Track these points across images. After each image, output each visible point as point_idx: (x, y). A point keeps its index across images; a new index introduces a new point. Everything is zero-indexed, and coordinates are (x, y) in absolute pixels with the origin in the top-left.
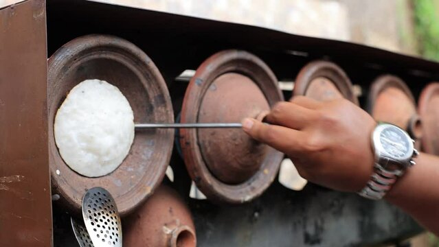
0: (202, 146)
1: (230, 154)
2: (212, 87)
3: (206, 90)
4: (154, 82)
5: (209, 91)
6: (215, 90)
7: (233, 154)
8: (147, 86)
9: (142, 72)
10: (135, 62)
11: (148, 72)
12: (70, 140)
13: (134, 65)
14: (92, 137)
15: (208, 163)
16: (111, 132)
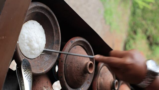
0: (66, 66)
1: (75, 73)
2: (75, 47)
3: (73, 47)
4: (57, 34)
5: (73, 48)
6: (75, 48)
7: (76, 73)
8: (55, 35)
9: (55, 29)
10: (54, 24)
11: (57, 30)
12: (24, 37)
13: (54, 25)
14: (32, 40)
15: (66, 74)
16: (38, 43)
